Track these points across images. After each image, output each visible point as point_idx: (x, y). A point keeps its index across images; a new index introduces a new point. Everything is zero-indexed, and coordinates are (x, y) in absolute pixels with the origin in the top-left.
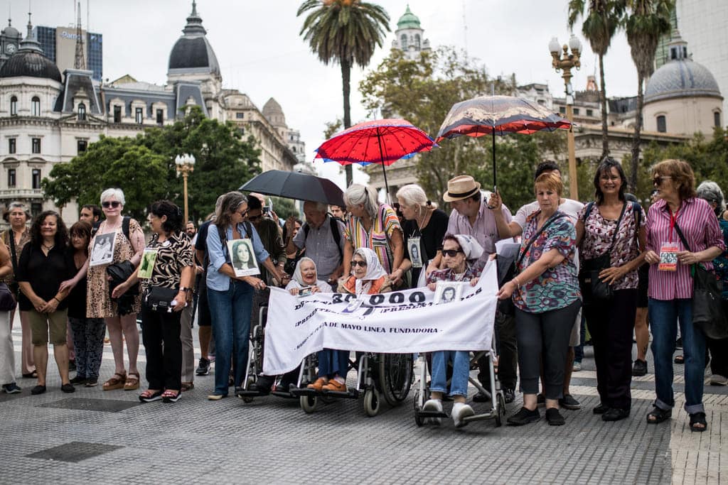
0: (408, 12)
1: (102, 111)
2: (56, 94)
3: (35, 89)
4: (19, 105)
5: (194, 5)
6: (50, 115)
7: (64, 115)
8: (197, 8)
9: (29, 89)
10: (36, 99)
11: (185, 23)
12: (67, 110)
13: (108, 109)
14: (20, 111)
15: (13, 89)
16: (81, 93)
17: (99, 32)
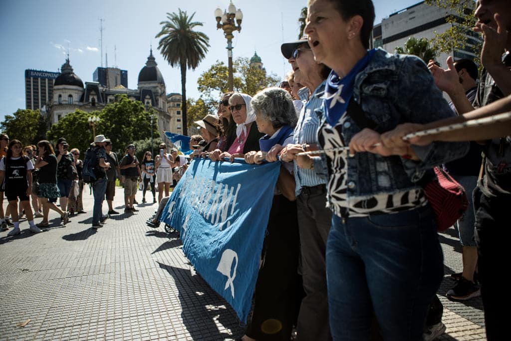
0: (256, 55)
1: (104, 101)
2: (81, 94)
3: (70, 91)
4: (62, 99)
5: (151, 51)
6: (77, 103)
7: (84, 103)
8: (153, 52)
9: (66, 91)
10: (70, 96)
11: (147, 60)
12: (86, 101)
13: (107, 101)
14: (63, 101)
15: (59, 91)
16: (93, 92)
17: (126, 70)
